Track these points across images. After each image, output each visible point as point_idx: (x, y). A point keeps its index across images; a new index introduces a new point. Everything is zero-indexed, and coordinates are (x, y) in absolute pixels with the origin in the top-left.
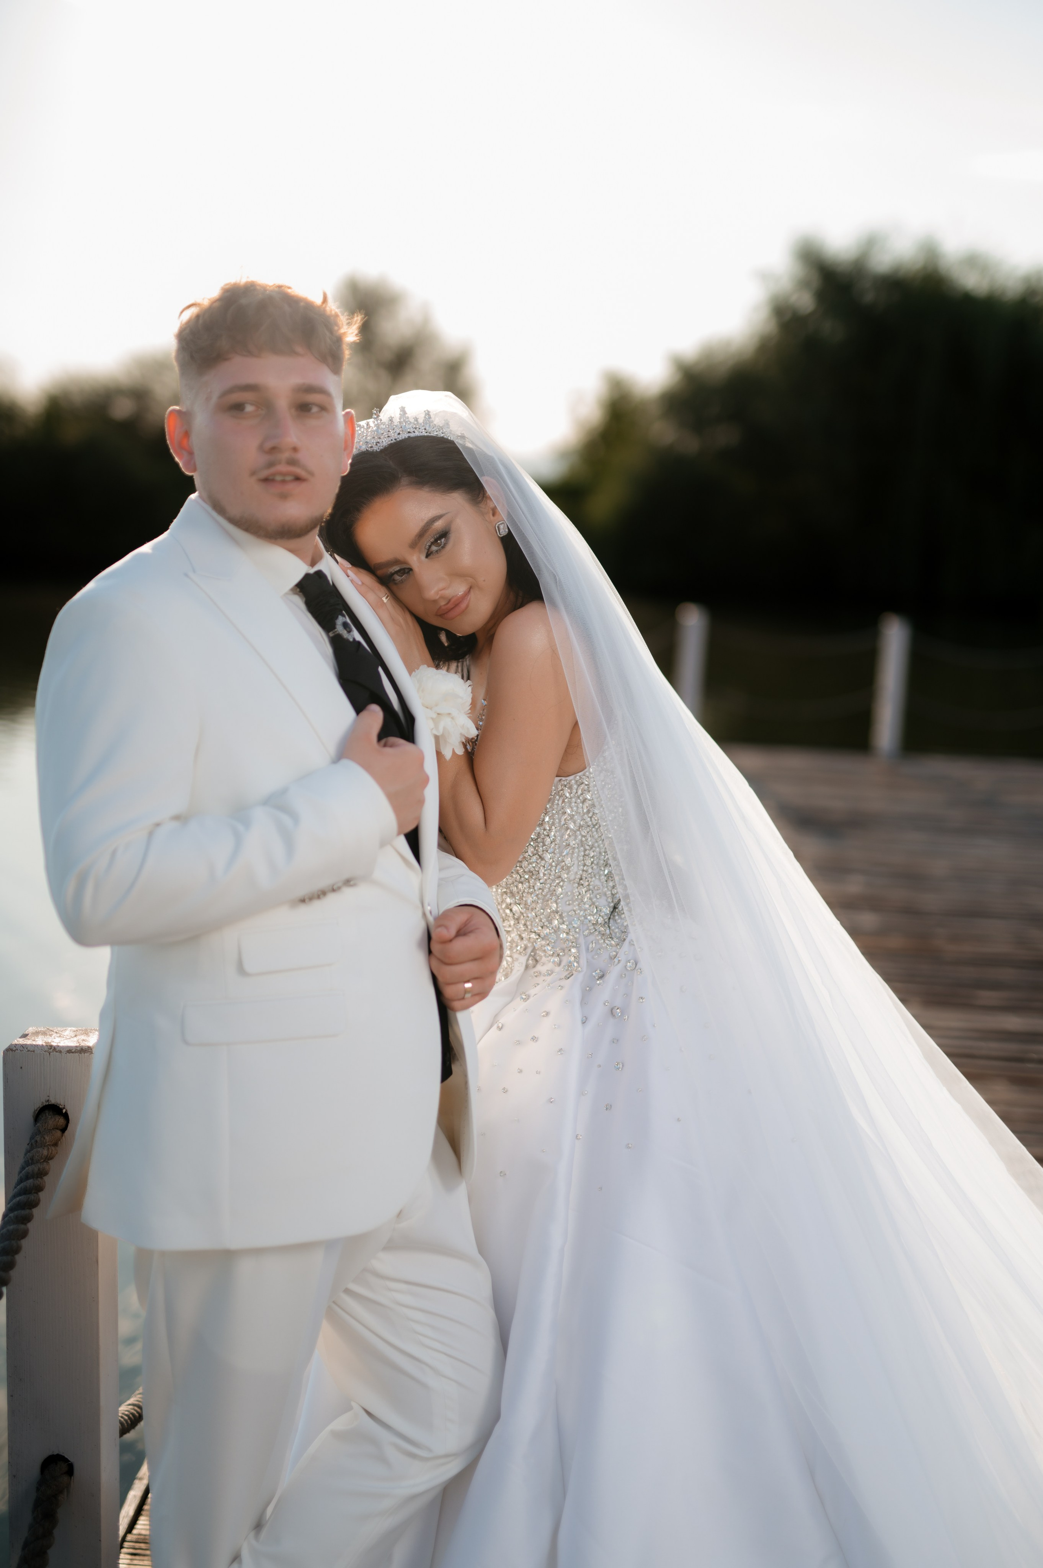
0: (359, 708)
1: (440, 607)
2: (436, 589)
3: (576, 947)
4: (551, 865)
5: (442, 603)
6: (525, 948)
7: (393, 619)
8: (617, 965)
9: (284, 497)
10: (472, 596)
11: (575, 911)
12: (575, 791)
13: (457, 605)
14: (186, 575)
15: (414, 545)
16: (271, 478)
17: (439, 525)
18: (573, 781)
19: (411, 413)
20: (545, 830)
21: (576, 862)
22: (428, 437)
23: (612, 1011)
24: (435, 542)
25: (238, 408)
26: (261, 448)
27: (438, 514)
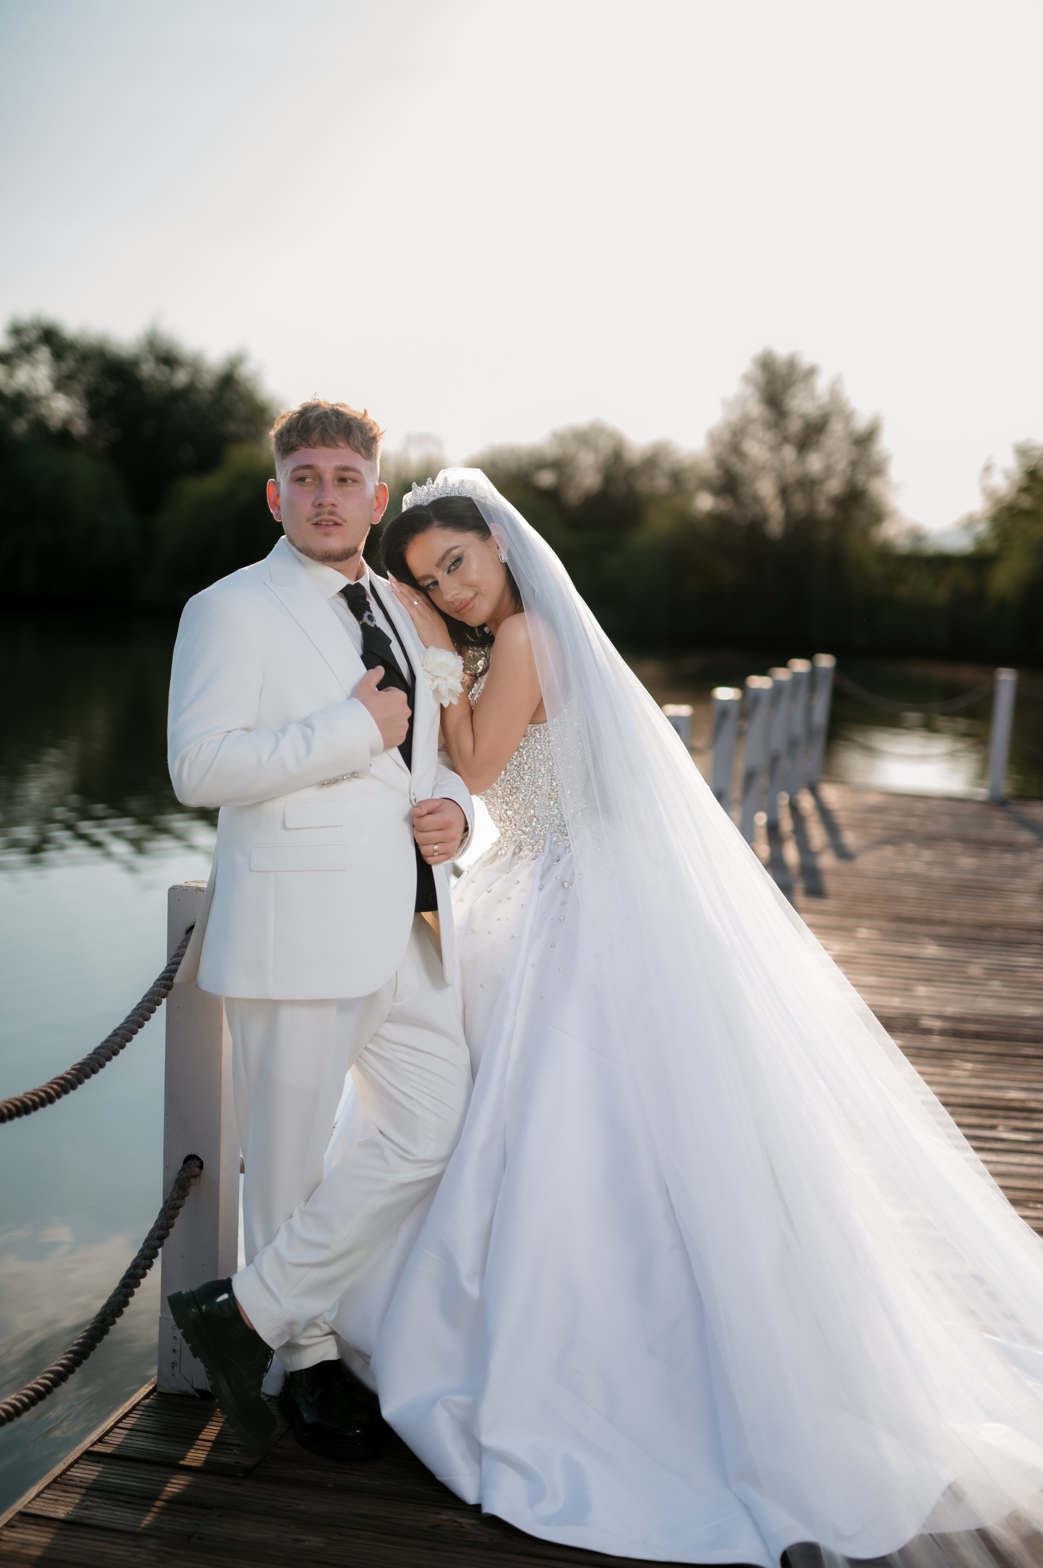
0: (369, 665)
1: (456, 607)
2: (451, 594)
3: (543, 840)
4: (529, 784)
5: (457, 604)
6: (516, 841)
7: (420, 614)
8: (568, 853)
9: (327, 535)
10: (477, 600)
11: (547, 817)
12: (543, 734)
13: (467, 605)
14: (264, 583)
15: (439, 565)
16: (319, 523)
17: (456, 552)
18: (542, 727)
19: (450, 481)
20: (524, 759)
21: (546, 784)
22: (459, 496)
23: (562, 884)
24: (453, 564)
25: (302, 479)
26: (313, 504)
27: (456, 545)
